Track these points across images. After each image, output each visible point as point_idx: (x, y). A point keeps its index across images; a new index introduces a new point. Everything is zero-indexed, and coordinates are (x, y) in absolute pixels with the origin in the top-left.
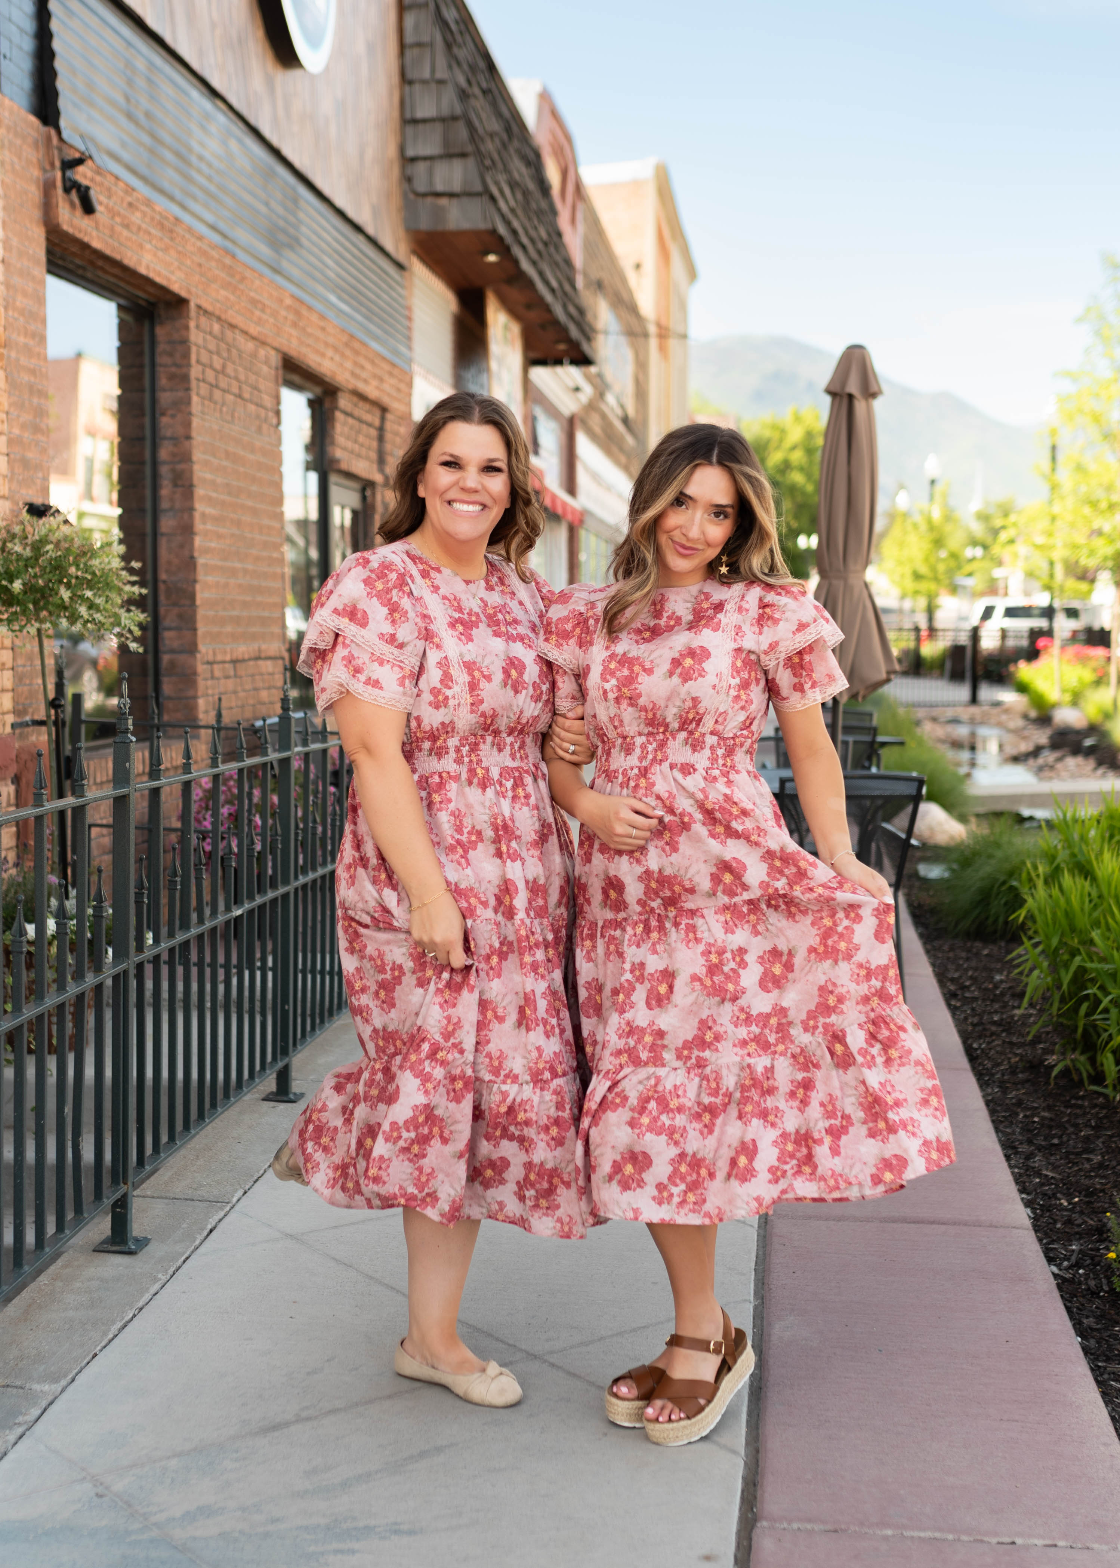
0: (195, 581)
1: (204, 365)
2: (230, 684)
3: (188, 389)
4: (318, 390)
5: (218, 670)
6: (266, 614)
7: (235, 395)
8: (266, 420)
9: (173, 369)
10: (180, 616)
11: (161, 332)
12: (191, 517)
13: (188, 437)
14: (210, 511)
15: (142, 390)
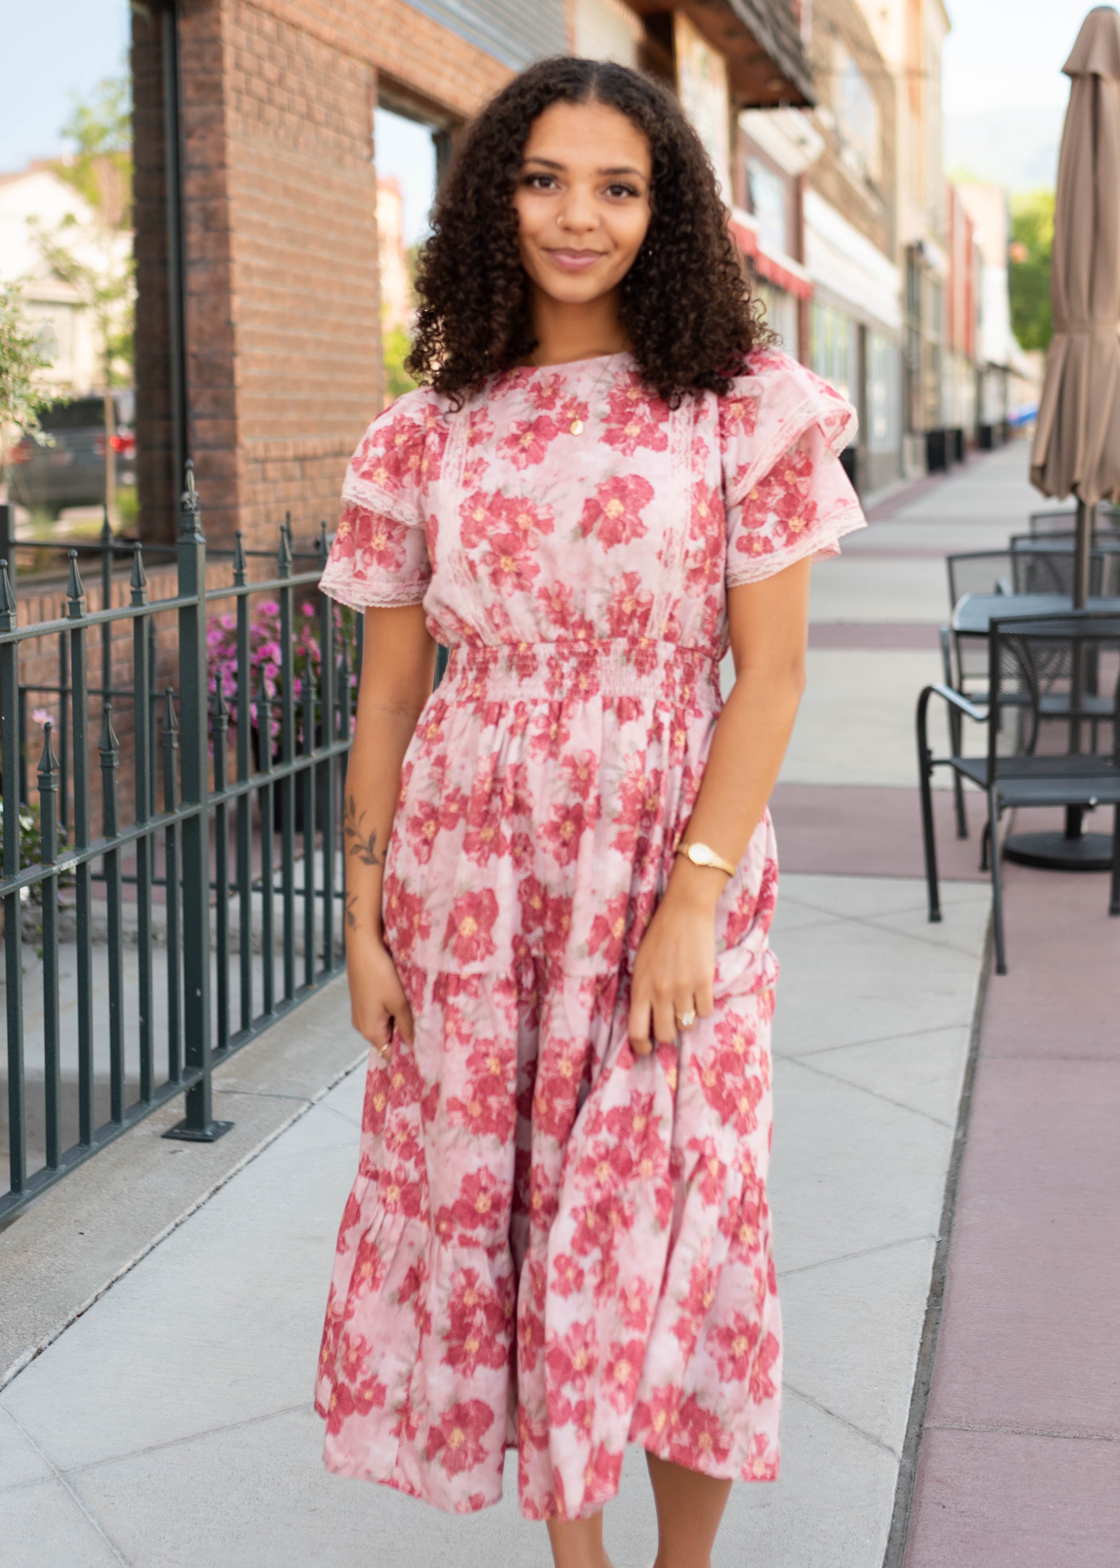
0: (233, 354)
1: (249, 74)
2: (294, 488)
3: (221, 102)
4: (442, 121)
5: (272, 470)
6: (353, 397)
7: (302, 117)
8: (352, 149)
9: (202, 77)
10: (216, 400)
11: (185, 28)
12: (227, 270)
13: (222, 165)
14: (257, 262)
15: (160, 104)
